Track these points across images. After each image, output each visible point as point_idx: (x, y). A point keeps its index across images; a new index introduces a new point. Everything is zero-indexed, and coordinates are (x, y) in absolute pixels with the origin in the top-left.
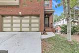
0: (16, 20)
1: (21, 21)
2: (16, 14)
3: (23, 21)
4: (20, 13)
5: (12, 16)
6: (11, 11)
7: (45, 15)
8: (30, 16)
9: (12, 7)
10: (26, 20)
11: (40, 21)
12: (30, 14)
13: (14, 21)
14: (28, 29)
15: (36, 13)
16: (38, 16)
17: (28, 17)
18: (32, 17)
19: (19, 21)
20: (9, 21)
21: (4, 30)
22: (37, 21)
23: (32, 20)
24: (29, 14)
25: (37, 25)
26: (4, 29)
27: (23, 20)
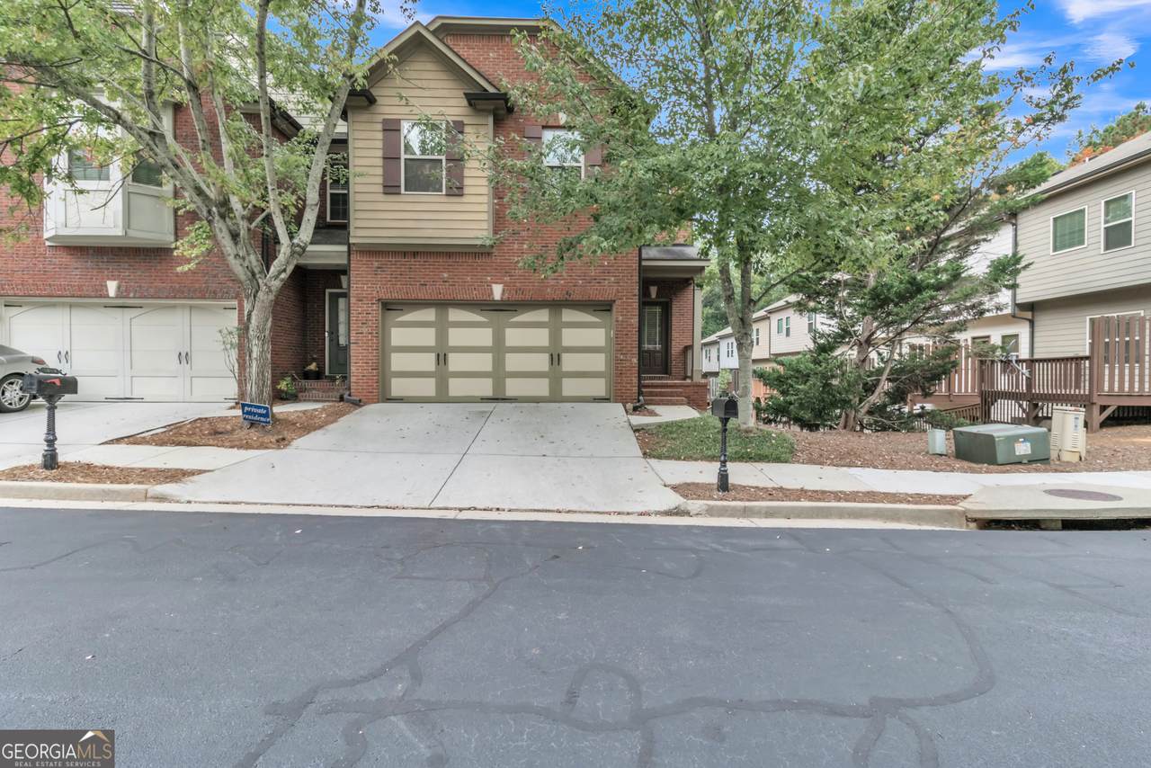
0: (469, 332)
1: (499, 338)
2: (475, 295)
3: (513, 337)
4: (497, 292)
5: (442, 305)
6: (443, 279)
7: (645, 284)
8: (556, 305)
9: (449, 255)
10: (527, 333)
11: (616, 348)
12: (558, 296)
13: (456, 337)
14: (541, 388)
15: (594, 293)
16: (603, 307)
17: (543, 315)
18: (569, 315)
19: (484, 337)
20: (428, 337)
21: (395, 393)
22: (597, 337)
23: (566, 332)
24: (550, 294)
25: (598, 362)
26: (398, 387)
27: (509, 332)
